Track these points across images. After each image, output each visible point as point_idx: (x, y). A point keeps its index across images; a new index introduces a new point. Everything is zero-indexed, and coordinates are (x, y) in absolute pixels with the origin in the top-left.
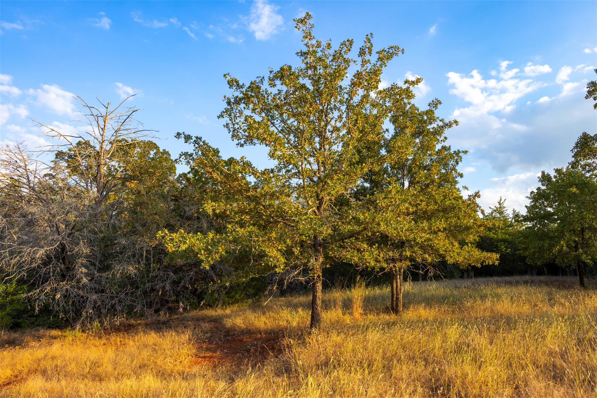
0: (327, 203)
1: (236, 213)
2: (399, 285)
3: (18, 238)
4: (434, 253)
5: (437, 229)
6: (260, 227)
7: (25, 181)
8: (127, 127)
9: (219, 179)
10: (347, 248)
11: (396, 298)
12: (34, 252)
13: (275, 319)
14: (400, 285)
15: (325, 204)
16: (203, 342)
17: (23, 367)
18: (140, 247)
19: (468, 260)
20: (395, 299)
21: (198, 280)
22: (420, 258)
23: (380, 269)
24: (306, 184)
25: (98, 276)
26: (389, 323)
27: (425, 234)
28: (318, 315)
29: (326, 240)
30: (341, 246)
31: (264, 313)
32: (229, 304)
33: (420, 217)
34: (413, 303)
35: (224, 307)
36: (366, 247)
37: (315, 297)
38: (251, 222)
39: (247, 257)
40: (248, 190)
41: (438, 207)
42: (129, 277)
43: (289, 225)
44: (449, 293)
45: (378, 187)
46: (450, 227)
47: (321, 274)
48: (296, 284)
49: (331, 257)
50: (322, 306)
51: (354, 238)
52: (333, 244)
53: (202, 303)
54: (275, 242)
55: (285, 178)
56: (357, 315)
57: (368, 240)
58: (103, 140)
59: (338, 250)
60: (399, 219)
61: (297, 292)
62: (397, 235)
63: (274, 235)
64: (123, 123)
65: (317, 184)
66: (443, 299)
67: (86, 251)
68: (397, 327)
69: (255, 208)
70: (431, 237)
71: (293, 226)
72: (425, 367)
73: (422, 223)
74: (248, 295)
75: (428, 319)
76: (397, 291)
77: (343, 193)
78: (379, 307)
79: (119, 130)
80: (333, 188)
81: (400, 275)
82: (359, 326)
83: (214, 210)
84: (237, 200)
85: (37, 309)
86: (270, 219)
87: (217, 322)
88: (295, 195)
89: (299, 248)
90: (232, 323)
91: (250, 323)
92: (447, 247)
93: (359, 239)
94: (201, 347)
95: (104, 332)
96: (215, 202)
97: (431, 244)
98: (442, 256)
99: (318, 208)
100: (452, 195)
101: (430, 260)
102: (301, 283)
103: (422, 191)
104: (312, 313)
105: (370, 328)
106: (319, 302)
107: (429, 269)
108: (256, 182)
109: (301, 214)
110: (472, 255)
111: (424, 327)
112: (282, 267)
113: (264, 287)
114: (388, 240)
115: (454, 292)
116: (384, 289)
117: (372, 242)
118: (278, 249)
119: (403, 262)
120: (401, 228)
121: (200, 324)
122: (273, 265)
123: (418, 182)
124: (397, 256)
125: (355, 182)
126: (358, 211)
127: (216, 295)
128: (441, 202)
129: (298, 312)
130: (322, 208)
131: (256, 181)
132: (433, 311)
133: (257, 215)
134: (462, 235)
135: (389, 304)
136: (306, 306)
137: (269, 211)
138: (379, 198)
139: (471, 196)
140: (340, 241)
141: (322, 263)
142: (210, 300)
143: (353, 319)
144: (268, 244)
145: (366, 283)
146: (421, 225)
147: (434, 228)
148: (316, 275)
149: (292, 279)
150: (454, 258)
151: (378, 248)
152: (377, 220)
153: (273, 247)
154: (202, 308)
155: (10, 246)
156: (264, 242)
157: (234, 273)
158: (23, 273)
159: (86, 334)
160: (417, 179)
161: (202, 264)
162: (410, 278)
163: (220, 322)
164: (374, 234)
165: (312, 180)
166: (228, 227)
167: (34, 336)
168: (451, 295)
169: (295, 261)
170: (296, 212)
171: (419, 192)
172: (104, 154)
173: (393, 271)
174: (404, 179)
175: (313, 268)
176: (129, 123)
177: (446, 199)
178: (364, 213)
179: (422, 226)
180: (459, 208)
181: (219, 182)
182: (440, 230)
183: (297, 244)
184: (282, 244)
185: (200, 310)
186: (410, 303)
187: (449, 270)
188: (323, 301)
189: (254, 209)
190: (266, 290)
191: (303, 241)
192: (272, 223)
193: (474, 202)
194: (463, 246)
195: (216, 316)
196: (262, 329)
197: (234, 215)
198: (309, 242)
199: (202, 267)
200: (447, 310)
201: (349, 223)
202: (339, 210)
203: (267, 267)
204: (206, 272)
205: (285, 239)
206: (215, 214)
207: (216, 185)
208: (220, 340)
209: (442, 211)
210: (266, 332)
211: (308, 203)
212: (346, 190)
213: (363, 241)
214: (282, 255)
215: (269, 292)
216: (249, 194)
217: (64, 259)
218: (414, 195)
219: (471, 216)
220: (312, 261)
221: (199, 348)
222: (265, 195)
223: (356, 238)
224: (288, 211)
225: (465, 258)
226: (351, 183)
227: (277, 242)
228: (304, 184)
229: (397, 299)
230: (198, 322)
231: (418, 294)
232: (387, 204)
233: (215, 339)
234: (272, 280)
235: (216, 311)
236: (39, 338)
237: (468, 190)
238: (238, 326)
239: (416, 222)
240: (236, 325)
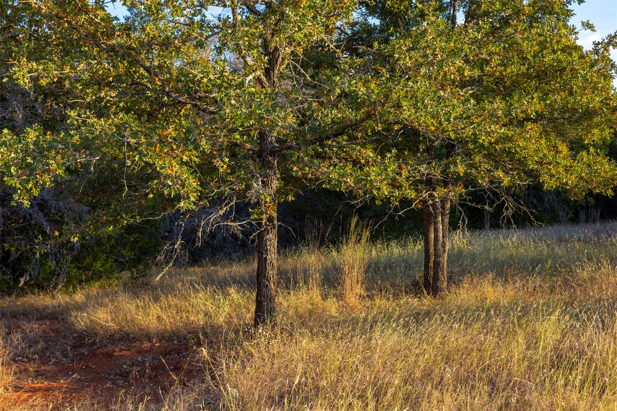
0: (286, 62)
1: (86, 85)
2: (441, 235)
4: (517, 169)
5: (524, 116)
6: (139, 115)
9: (44, 10)
10: (330, 158)
11: (435, 262)
13: (179, 310)
14: (443, 237)
15: (282, 64)
16: (29, 361)
19: (587, 182)
20: (431, 265)
21: (10, 233)
22: (487, 179)
23: (400, 201)
24: (239, 18)
26: (418, 314)
27: (497, 126)
28: (271, 299)
29: (286, 141)
30: (318, 156)
31: (157, 299)
32: (80, 282)
33: (487, 91)
34: (470, 272)
35: (71, 289)
36: (372, 155)
37: (262, 263)
38: (121, 105)
39: (116, 181)
40: (110, 35)
41: (528, 69)
43: (204, 110)
44: (545, 252)
45: (399, 26)
46: (552, 113)
47: (275, 215)
48: (224, 238)
49: (297, 179)
50: (279, 283)
51: (345, 137)
52: (300, 149)
53: (22, 280)
54: (174, 147)
55: (193, 4)
56: (353, 299)
57: (378, 141)
59: (312, 162)
60: (442, 93)
61: (225, 253)
62: (437, 129)
63: (171, 131)
65: (263, 18)
66: (531, 264)
68: (436, 320)
69: (128, 73)
70: (510, 133)
71: (213, 113)
72: (490, 395)
73: (491, 102)
74: (122, 263)
75: (499, 303)
76: (435, 249)
77: (322, 40)
78: (398, 281)
80: (299, 27)
81: (443, 215)
82: (355, 322)
83: (35, 80)
84: (86, 56)
86: (162, 98)
87: (57, 319)
88: (215, 42)
89: (227, 160)
90: (88, 321)
91: (126, 319)
92: (544, 155)
93: (357, 138)
94: (25, 370)
96: (37, 60)
97: (509, 148)
98: (532, 174)
99: (268, 72)
100: (558, 42)
101: (506, 181)
102: (234, 236)
103: (493, 33)
104: (258, 295)
105: (379, 324)
106: (272, 273)
107: (503, 203)
108: (129, 18)
109: (230, 86)
110: (596, 172)
111: (488, 318)
112: (192, 199)
113: (155, 246)
114: (420, 142)
115: (556, 250)
116: (411, 246)
117: (384, 146)
118: (182, 162)
119: (450, 187)
120: (446, 114)
121: (20, 323)
122: (173, 193)
123: (486, 14)
124: (437, 174)
125: (347, 13)
126: (354, 78)
127: (52, 264)
128: (534, 57)
129: (229, 295)
130: (276, 72)
131: (129, 14)
132: (510, 287)
133: (134, 90)
134: (577, 129)
135: (419, 275)
136: (246, 282)
137: (160, 80)
138: (400, 48)
139: (599, 43)
140: (315, 143)
141: (278, 191)
142: (39, 274)
143: (343, 306)
144: (161, 151)
145: (371, 232)
146: (488, 107)
147: (517, 112)
148: (264, 216)
149: (213, 225)
150: (558, 178)
151: (397, 157)
152: (394, 96)
153: (172, 156)
154: (23, 292)
156: (152, 147)
157: (88, 217)
160: (483, 6)
161: (14, 196)
162: (464, 221)
163: (63, 319)
164: (388, 128)
165: (252, 10)
166: (70, 116)
168: (549, 256)
169: (219, 188)
170: (219, 81)
171: (487, 35)
173: (428, 206)
174: (454, 7)
175: (258, 203)
177: (545, 52)
178: (367, 81)
179: (490, 108)
180: (572, 70)
181: (45, 16)
182: (528, 119)
183: (223, 149)
184: (191, 151)
185: (18, 295)
186: (462, 273)
187: (547, 206)
188: (281, 273)
189: (127, 75)
190: (159, 252)
191: (236, 145)
192: (166, 105)
193: (604, 57)
194: (578, 153)
195: (54, 307)
196: (152, 331)
197: (82, 91)
198: (248, 146)
199: (13, 204)
200: (540, 286)
201: (335, 106)
202: (312, 77)
203: (159, 200)
204: (28, 216)
205: (195, 140)
206: (38, 88)
207: (38, 24)
208: (65, 356)
209: (536, 77)
210: (162, 337)
211: (246, 62)
212: (328, 31)
213: (365, 144)
214: (192, 174)
215: (166, 257)
216: (114, 42)
218: (474, 41)
219: (597, 89)
220: (256, 185)
221: (21, 373)
222: (150, 45)
223: (349, 136)
224: (202, 78)
225: (581, 178)
226: (339, 15)
227: (178, 147)
228: (235, 19)
229: (437, 264)
230: (15, 320)
231: (480, 254)
232: (417, 60)
233: (53, 353)
234: (170, 231)
235: (53, 297)
237: (594, 31)
238: (102, 327)
239: (478, 99)
240: (98, 324)
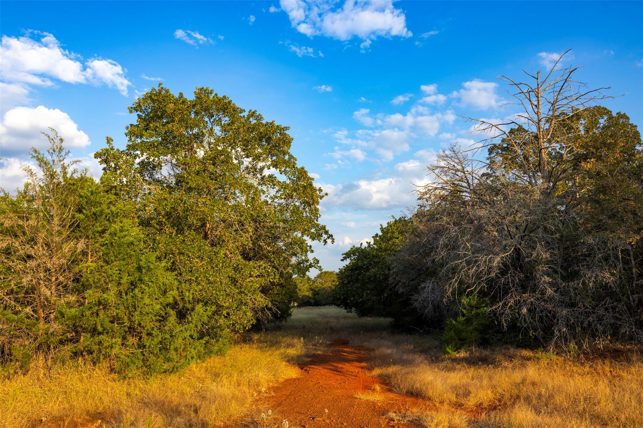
3: (472, 246)
7: (465, 185)
8: (567, 94)
12: (490, 261)
17: (504, 391)
18: (614, 245)
25: (564, 286)
42: (606, 287)
58: (540, 118)
64: (560, 91)
67: (546, 255)
79: (556, 101)
85: (505, 325)
95: (584, 357)
155: (465, 255)
158: (483, 284)
159: (563, 358)
167: (505, 355)
172: (543, 136)
176: (568, 89)
217: (521, 267)
236: (511, 358)
